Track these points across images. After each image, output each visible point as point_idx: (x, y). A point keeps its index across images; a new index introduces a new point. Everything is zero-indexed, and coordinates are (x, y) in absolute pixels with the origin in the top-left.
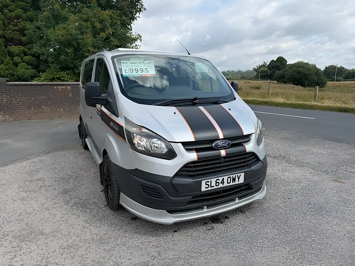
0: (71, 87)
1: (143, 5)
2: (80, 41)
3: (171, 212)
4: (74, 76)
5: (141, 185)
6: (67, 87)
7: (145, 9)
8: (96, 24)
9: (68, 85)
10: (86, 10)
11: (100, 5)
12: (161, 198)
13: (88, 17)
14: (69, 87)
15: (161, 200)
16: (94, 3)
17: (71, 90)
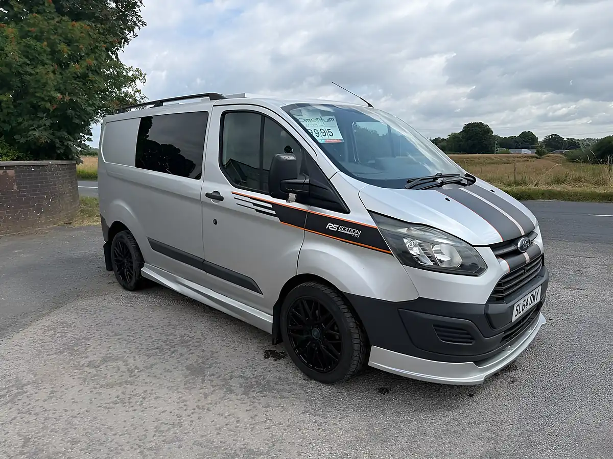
0: (16, 172)
1: (140, 16)
2: (28, 78)
3: (478, 362)
4: (10, 150)
5: (434, 326)
6: (8, 171)
7: (144, 24)
8: (59, 47)
9: (8, 167)
10: (35, 17)
11: (60, 11)
12: (470, 343)
13: (42, 32)
14: (11, 172)
15: (471, 344)
16: (50, 7)
17: (16, 176)
